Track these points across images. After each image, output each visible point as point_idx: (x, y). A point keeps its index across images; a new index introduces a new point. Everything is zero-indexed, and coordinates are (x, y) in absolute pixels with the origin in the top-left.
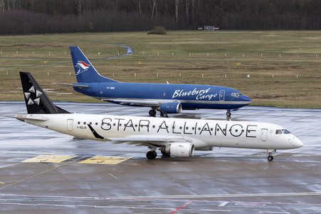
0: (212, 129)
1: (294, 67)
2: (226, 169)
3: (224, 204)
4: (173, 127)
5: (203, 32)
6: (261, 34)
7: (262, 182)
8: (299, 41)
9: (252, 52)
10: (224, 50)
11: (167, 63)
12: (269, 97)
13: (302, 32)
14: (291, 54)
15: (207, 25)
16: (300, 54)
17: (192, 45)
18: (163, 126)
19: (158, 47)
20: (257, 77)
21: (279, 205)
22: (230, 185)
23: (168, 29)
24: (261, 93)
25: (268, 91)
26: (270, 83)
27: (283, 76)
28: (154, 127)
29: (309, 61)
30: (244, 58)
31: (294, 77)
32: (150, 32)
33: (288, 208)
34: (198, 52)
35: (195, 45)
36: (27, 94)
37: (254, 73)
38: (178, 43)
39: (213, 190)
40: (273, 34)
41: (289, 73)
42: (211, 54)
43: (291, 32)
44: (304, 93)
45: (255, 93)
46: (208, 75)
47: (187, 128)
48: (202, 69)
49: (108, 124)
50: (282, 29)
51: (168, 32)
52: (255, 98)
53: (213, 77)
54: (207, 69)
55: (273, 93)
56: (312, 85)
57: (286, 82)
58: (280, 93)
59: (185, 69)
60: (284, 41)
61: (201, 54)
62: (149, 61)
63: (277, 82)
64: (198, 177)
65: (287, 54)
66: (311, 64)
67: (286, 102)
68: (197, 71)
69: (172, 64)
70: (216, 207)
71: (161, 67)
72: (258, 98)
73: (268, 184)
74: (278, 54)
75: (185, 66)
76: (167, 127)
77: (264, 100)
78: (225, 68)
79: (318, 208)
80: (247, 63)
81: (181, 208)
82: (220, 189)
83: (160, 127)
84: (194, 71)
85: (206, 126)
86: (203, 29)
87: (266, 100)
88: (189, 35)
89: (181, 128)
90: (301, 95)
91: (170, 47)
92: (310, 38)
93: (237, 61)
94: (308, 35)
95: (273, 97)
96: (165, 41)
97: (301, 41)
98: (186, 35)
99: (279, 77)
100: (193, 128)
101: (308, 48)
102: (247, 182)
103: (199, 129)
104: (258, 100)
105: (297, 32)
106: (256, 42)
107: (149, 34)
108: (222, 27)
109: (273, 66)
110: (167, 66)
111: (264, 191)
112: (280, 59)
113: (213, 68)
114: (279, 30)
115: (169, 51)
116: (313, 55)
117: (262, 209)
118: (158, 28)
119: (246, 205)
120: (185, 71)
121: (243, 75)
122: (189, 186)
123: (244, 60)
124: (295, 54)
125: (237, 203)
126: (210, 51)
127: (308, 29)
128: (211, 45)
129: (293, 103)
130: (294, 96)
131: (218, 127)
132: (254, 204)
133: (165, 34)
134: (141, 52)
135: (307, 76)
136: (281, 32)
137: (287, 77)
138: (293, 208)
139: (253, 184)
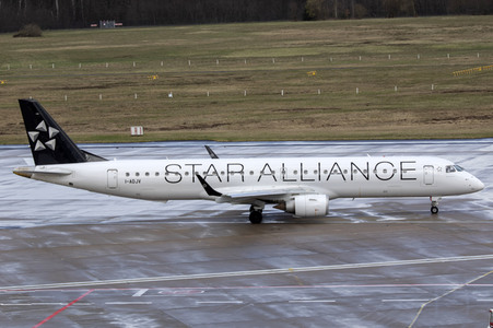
0: (346, 171)
1: (240, 79)
2: (143, 239)
3: (140, 292)
4: (284, 172)
5: (98, 31)
6: (188, 31)
7: (198, 256)
8: (245, 38)
9: (175, 58)
10: (131, 57)
11: (45, 81)
12: (204, 126)
13: (249, 24)
14: (234, 60)
15: (105, 19)
16: (248, 59)
17: (82, 52)
18: (267, 171)
19: (30, 56)
20: (184, 96)
21: (226, 291)
22: (148, 263)
23: (45, 28)
24: (191, 121)
25: (201, 117)
26: (204, 104)
27: (224, 93)
28: (252, 173)
29: (263, 68)
30: (163, 67)
31: (240, 94)
32: (17, 33)
33: (239, 295)
34: (91, 61)
35: (87, 51)
36: (33, 134)
37: (178, 90)
38: (61, 49)
39: (122, 271)
40: (205, 29)
41: (232, 88)
42: (112, 64)
43: (233, 25)
44: (256, 118)
45: (182, 120)
46: (108, 97)
47: (306, 172)
48: (99, 87)
49: (177, 173)
50: (219, 21)
51: (44, 33)
52: (182, 128)
53: (116, 99)
54: (107, 86)
55: (209, 119)
56: (267, 106)
57: (228, 102)
58: (219, 120)
59: (73, 89)
60: (222, 39)
61: (96, 64)
62: (17, 78)
63: (215, 103)
64: (100, 253)
65: (228, 60)
66: (265, 73)
67: (230, 133)
68: (91, 91)
69: (53, 81)
70: (129, 297)
71: (35, 86)
72: (186, 128)
73: (207, 259)
74: (214, 60)
75: (73, 83)
76: (273, 172)
77: (195, 131)
78: (134, 84)
79: (285, 293)
80: (167, 75)
81: (75, 301)
82: (134, 271)
83: (262, 172)
84: (86, 91)
85: (336, 167)
86: (98, 26)
87: (199, 131)
88: (76, 35)
89: (295, 172)
90: (252, 121)
91: (48, 55)
92: (263, 33)
93: (153, 74)
94: (260, 29)
95: (208, 127)
96: (40, 47)
97: (249, 39)
98: (72, 36)
99: (217, 95)
100: (315, 172)
101: (260, 49)
102: (175, 258)
103: (326, 172)
104: (185, 131)
105: (241, 25)
106: (181, 42)
107: (15, 36)
108: (127, 22)
109: (208, 78)
110: (45, 85)
111: (200, 270)
112: (218, 67)
113: (116, 85)
114: (215, 22)
115: (47, 61)
116: (268, 60)
117: (200, 298)
118: (28, 27)
119: (175, 292)
120: (73, 92)
121: (162, 94)
122: (86, 268)
123: (162, 70)
124: (241, 59)
125: (161, 290)
126: (109, 60)
127: (258, 19)
128: (112, 50)
129: (240, 133)
130: (241, 123)
131: (354, 168)
132: (187, 291)
133: (39, 36)
134: (5, 66)
135: (260, 91)
136: (217, 26)
137: (229, 94)
138: (247, 294)
139: (184, 261)
